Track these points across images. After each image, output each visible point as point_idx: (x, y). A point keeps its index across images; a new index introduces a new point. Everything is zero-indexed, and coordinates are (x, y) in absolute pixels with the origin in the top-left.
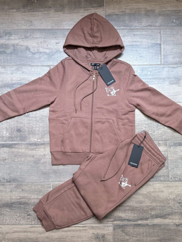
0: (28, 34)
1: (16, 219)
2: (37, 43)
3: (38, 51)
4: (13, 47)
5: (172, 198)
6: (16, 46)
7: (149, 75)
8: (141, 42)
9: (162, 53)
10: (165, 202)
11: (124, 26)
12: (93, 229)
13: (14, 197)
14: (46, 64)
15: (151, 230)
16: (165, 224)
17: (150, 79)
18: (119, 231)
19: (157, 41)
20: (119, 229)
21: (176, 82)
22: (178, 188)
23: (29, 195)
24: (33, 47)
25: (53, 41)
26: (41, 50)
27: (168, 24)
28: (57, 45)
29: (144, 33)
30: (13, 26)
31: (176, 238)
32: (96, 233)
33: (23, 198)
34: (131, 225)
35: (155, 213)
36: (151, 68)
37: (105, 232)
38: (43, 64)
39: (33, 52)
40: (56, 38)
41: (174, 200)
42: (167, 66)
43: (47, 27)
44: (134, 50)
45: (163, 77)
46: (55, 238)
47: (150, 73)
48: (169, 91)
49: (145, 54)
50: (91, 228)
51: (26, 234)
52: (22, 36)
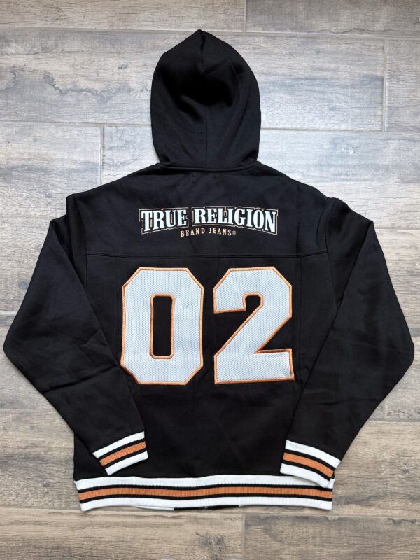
0: (50, 43)
1: (17, 495)
2: (73, 65)
3: (75, 86)
4: (13, 76)
5: (388, 460)
6: (21, 73)
7: (352, 156)
8: (335, 70)
9: (387, 102)
10: (371, 468)
11: (293, 29)
12: (197, 523)
13: (11, 443)
14: (92, 120)
15: (334, 532)
16: (367, 519)
17: (354, 167)
18: (258, 529)
19: (375, 70)
20: (258, 525)
21: (416, 177)
22: (403, 437)
23: (48, 440)
24: (63, 75)
25: (112, 60)
26: (83, 84)
27: (405, 26)
28: (121, 70)
29: (343, 47)
30: (13, 21)
31: (390, 552)
32: (202, 533)
33: (34, 445)
34: (287, 518)
35: (345, 492)
36: (355, 139)
37: (225, 532)
38: (86, 120)
39: (61, 88)
40: (119, 53)
41: (392, 463)
42: (397, 136)
43: (99, 24)
44: (315, 92)
45: (386, 163)
46: (107, 539)
47: (355, 152)
48: (398, 200)
49: (343, 104)
50: (192, 520)
51: (38, 528)
52: (34, 47)
